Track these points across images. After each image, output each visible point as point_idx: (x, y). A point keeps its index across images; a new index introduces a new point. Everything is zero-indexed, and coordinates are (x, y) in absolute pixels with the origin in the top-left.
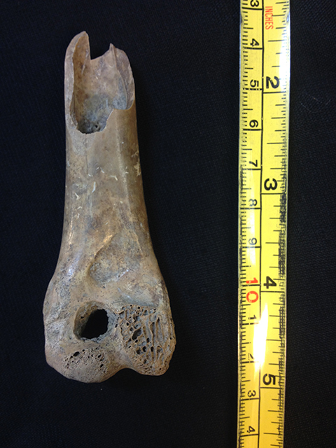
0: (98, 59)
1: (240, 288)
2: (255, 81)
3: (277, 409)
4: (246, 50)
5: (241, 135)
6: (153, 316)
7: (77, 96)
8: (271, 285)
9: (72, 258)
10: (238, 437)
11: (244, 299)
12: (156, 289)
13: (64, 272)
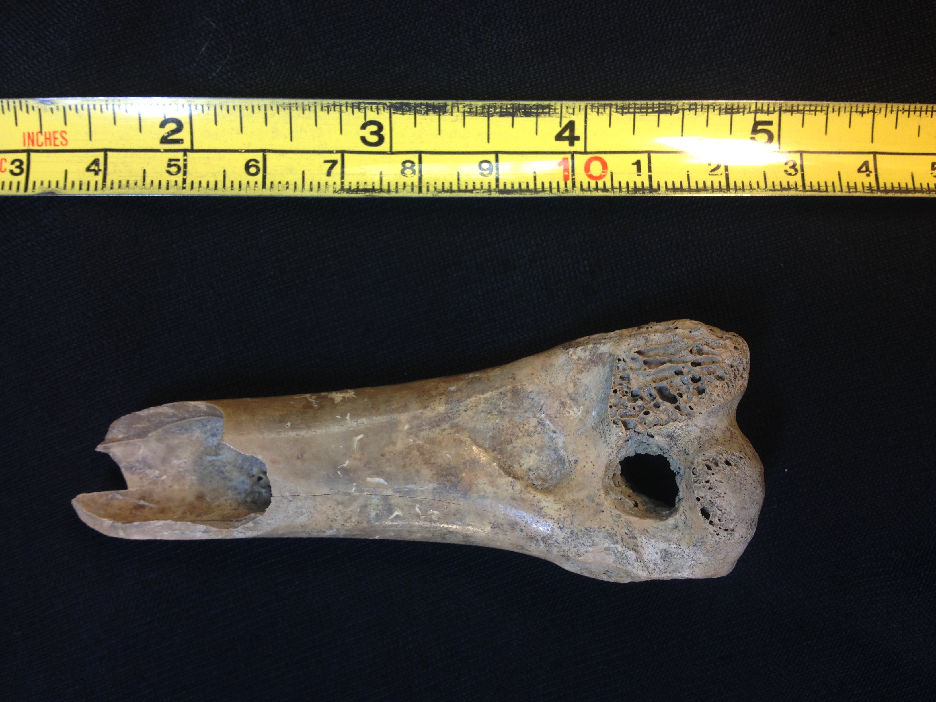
0: (127, 476)
1: (577, 193)
2: (169, 166)
3: (821, 116)
4: (108, 184)
5: (275, 193)
6: (630, 364)
7: (199, 515)
8: (572, 131)
9: (517, 524)
10: (879, 194)
11: (601, 185)
12: (579, 358)
13: (545, 539)
